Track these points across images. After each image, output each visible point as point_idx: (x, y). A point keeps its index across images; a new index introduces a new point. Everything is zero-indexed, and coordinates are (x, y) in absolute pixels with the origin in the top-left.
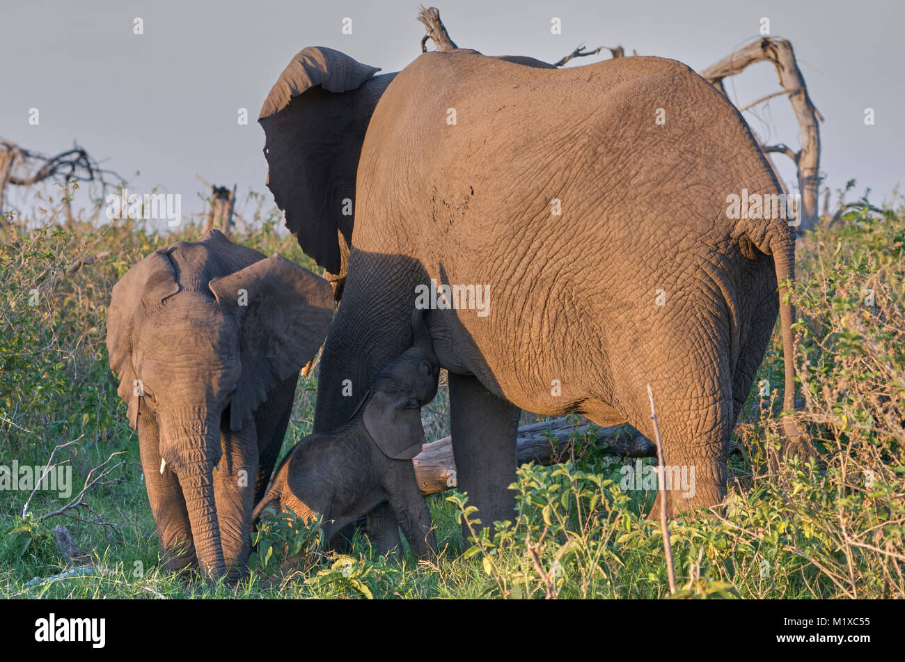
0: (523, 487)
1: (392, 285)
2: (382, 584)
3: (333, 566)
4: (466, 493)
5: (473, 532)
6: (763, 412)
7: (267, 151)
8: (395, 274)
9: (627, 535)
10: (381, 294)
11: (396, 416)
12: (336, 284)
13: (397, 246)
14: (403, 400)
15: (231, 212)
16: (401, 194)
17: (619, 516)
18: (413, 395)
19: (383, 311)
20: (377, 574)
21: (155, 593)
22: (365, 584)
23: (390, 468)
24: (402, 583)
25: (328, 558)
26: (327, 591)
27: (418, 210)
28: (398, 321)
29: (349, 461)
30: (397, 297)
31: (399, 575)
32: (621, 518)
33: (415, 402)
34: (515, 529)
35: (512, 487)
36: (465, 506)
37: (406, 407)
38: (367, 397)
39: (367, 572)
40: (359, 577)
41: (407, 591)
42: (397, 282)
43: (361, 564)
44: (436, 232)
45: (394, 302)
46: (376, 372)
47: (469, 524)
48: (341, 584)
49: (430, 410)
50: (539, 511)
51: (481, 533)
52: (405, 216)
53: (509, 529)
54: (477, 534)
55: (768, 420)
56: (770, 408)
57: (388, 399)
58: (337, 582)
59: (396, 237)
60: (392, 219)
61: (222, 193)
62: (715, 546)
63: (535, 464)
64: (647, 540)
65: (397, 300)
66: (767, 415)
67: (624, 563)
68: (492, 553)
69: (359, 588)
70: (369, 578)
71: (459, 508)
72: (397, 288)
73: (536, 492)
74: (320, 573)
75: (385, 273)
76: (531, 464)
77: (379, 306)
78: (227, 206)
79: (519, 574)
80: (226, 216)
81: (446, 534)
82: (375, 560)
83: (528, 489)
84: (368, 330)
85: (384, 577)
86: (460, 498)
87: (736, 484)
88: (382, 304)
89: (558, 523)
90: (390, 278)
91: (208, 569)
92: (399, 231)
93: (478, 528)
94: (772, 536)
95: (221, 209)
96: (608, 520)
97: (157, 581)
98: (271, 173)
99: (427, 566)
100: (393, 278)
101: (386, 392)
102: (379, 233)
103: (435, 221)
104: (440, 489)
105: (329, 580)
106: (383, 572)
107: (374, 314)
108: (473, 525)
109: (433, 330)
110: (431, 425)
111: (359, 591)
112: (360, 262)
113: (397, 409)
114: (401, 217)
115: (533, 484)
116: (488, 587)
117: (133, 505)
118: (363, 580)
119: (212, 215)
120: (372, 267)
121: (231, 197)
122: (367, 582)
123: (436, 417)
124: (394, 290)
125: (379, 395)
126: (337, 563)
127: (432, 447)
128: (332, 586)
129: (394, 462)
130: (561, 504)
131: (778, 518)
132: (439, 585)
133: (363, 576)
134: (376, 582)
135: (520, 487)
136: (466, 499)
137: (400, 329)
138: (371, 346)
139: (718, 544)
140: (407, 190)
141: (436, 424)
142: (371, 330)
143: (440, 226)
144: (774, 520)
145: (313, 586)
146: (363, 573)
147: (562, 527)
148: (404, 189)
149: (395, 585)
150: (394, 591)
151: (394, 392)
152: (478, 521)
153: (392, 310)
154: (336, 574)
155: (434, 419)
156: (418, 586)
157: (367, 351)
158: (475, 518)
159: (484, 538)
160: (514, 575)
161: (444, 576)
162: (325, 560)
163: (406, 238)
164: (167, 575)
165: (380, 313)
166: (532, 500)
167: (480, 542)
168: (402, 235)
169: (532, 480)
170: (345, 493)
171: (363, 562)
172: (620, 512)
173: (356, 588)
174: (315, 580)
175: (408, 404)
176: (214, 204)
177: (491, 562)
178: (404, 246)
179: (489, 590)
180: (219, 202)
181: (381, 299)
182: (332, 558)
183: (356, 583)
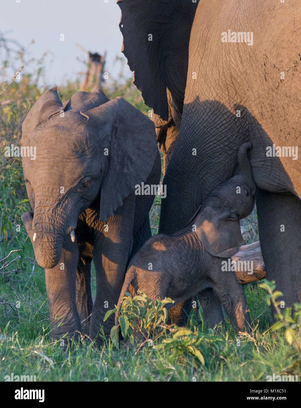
1: (223, 127)
2: (210, 350)
3: (175, 336)
4: (274, 282)
7: (122, 26)
8: (225, 119)
10: (213, 134)
11: (220, 225)
12: (159, 129)
13: (227, 98)
14: (225, 214)
15: (102, 72)
16: (233, 60)
18: (233, 211)
19: (215, 147)
20: (207, 342)
21: (42, 355)
22: (198, 350)
23: (214, 264)
24: (226, 349)
25: (170, 330)
26: (170, 354)
27: (248, 71)
28: (226, 155)
29: (184, 258)
30: (226, 136)
31: (224, 343)
33: (234, 216)
36: (274, 291)
37: (228, 219)
38: (200, 210)
40: (194, 344)
41: (229, 355)
42: (226, 125)
43: (195, 335)
44: (266, 88)
45: (223, 140)
46: (207, 192)
48: (181, 350)
49: (249, 221)
52: (236, 76)
57: (214, 212)
58: (177, 348)
59: (226, 92)
60: (224, 79)
61: (96, 58)
65: (226, 139)
69: (193, 353)
70: (201, 345)
72: (226, 130)
74: (165, 341)
75: (218, 119)
77: (212, 143)
78: (99, 68)
80: (98, 75)
81: (259, 313)
82: (206, 332)
84: (202, 161)
85: (212, 345)
88: (215, 141)
90: (221, 122)
91: (81, 338)
92: (230, 88)
95: (95, 69)
97: (43, 346)
98: (125, 42)
99: (245, 336)
100: (224, 122)
101: (213, 207)
102: (212, 89)
103: (266, 80)
104: (255, 279)
105: (172, 346)
107: (207, 150)
109: (252, 161)
110: (249, 231)
111: (194, 355)
112: (193, 110)
113: (221, 220)
114: (232, 77)
117: (26, 289)
118: (197, 347)
119: (88, 74)
120: (206, 114)
121: (102, 60)
122: (200, 348)
123: (253, 226)
124: (224, 131)
125: (208, 209)
126: (177, 334)
127: (249, 247)
128: (174, 351)
129: (217, 259)
132: (253, 351)
133: (198, 343)
134: (206, 348)
136: (274, 287)
137: (227, 161)
138: (204, 173)
140: (238, 56)
141: (253, 231)
142: (205, 161)
143: (271, 84)
145: (160, 351)
146: (197, 341)
148: (235, 56)
149: (220, 351)
150: (219, 355)
151: (220, 207)
153: (222, 146)
154: (177, 342)
155: (252, 228)
156: (238, 351)
157: (201, 177)
161: (257, 343)
162: (168, 331)
163: (235, 93)
164: (51, 342)
165: (212, 149)
168: (232, 91)
170: (179, 281)
171: (196, 333)
173: (191, 353)
174: (161, 346)
175: (229, 217)
176: (89, 66)
178: (233, 99)
180: (93, 65)
181: (213, 138)
182: (173, 330)
183: (191, 349)
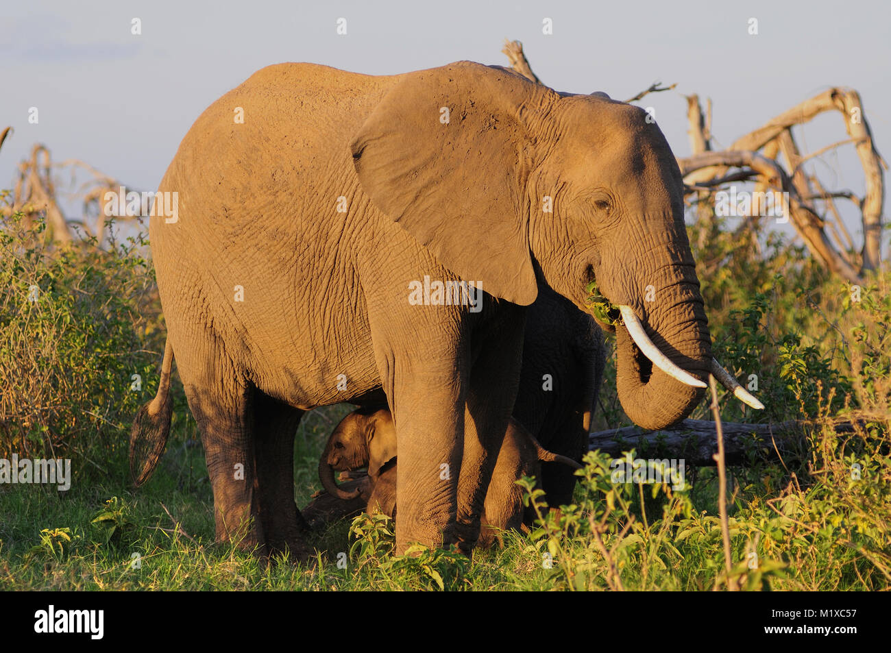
0: (589, 473)
5: (539, 514)
6: (821, 410)
9: (688, 531)
17: (680, 503)
32: (682, 505)
34: (580, 513)
35: (578, 473)
39: (438, 560)
47: (536, 507)
50: (604, 496)
51: (547, 516)
53: (574, 513)
54: (544, 517)
55: (826, 417)
56: (828, 406)
62: (772, 537)
63: (601, 452)
64: (707, 535)
66: (824, 412)
67: (683, 555)
68: (557, 535)
71: (528, 492)
73: (601, 479)
76: (597, 451)
79: (584, 561)
83: (594, 475)
86: (529, 482)
87: (793, 479)
89: (621, 508)
93: (545, 512)
94: (827, 530)
96: (670, 506)
106: (454, 560)
108: (540, 508)
115: (598, 471)
116: (553, 573)
130: (624, 491)
131: (833, 513)
135: (586, 473)
139: (775, 535)
144: (829, 515)
147: (626, 513)
152: (545, 505)
158: (542, 501)
159: (550, 522)
160: (578, 562)
166: (597, 486)
167: (546, 525)
169: (598, 466)
172: (682, 500)
177: (556, 545)
179: (554, 576)
